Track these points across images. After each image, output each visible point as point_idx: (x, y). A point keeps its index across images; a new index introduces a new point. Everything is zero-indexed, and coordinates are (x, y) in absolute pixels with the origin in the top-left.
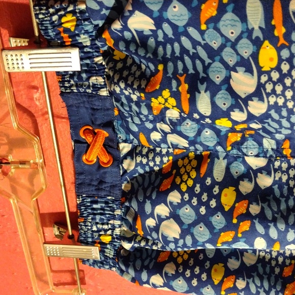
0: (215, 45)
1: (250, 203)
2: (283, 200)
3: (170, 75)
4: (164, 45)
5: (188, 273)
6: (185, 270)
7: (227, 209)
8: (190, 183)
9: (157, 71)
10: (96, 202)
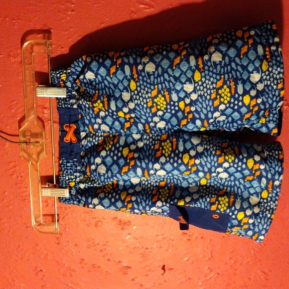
0: (116, 83)
1: (134, 153)
2: (147, 151)
3: (100, 94)
4: (98, 84)
5: (110, 196)
6: (109, 195)
7: (125, 156)
8: (110, 146)
9: (96, 93)
10: (69, 162)
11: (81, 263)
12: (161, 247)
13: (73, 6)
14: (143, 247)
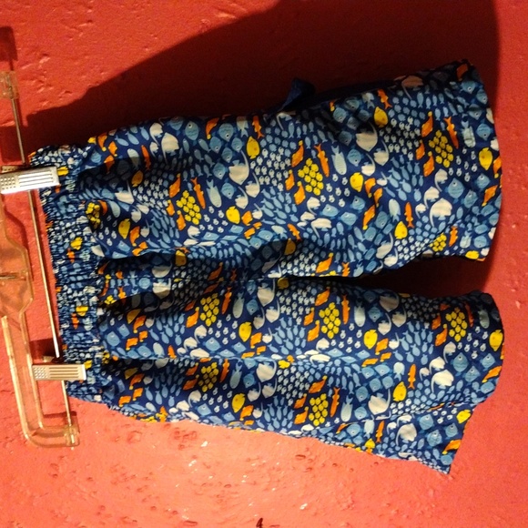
11: (99, 513)
12: (255, 483)
13: (90, 11)
14: (221, 483)
